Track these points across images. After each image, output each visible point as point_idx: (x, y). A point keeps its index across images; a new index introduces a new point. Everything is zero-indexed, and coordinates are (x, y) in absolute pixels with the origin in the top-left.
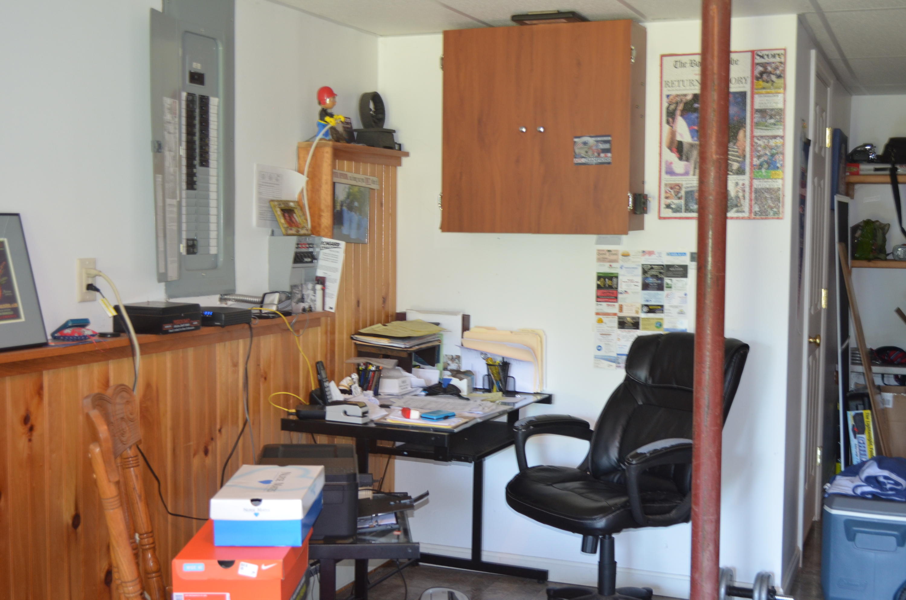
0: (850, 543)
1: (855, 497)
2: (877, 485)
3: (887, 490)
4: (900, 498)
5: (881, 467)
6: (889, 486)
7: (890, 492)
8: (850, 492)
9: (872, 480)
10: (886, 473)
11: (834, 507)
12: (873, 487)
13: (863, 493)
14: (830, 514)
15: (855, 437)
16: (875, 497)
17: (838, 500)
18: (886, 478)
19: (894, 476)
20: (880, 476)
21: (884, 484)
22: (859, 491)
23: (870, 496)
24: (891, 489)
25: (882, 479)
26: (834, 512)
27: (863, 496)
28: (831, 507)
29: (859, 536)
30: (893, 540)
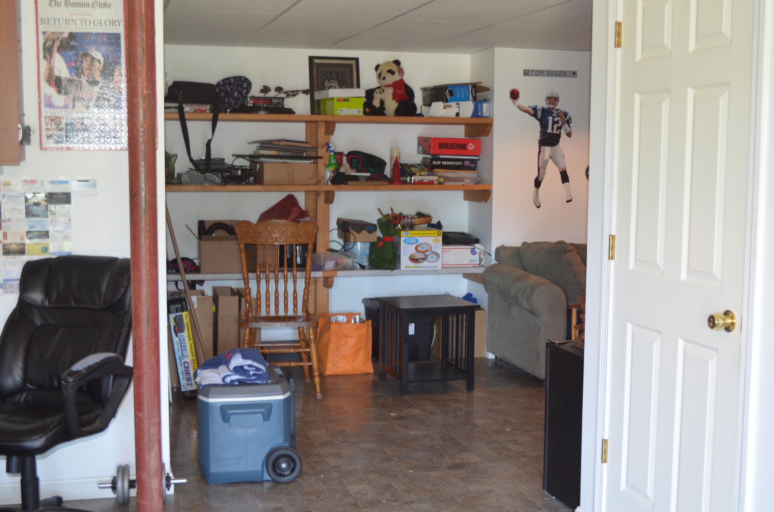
0: (226, 424)
1: (225, 385)
2: (243, 373)
3: (250, 376)
4: (261, 381)
5: (244, 357)
6: (251, 373)
7: (253, 378)
8: (221, 382)
9: (239, 370)
10: (250, 362)
11: (210, 396)
12: (240, 375)
13: (232, 381)
14: (207, 404)
15: (177, 335)
16: (241, 383)
17: (213, 390)
18: (249, 366)
19: (255, 364)
20: (245, 365)
21: (248, 371)
22: (228, 380)
23: (237, 383)
24: (254, 375)
25: (246, 368)
26: (211, 400)
27: (232, 384)
28: (207, 396)
29: (232, 418)
30: (260, 416)
